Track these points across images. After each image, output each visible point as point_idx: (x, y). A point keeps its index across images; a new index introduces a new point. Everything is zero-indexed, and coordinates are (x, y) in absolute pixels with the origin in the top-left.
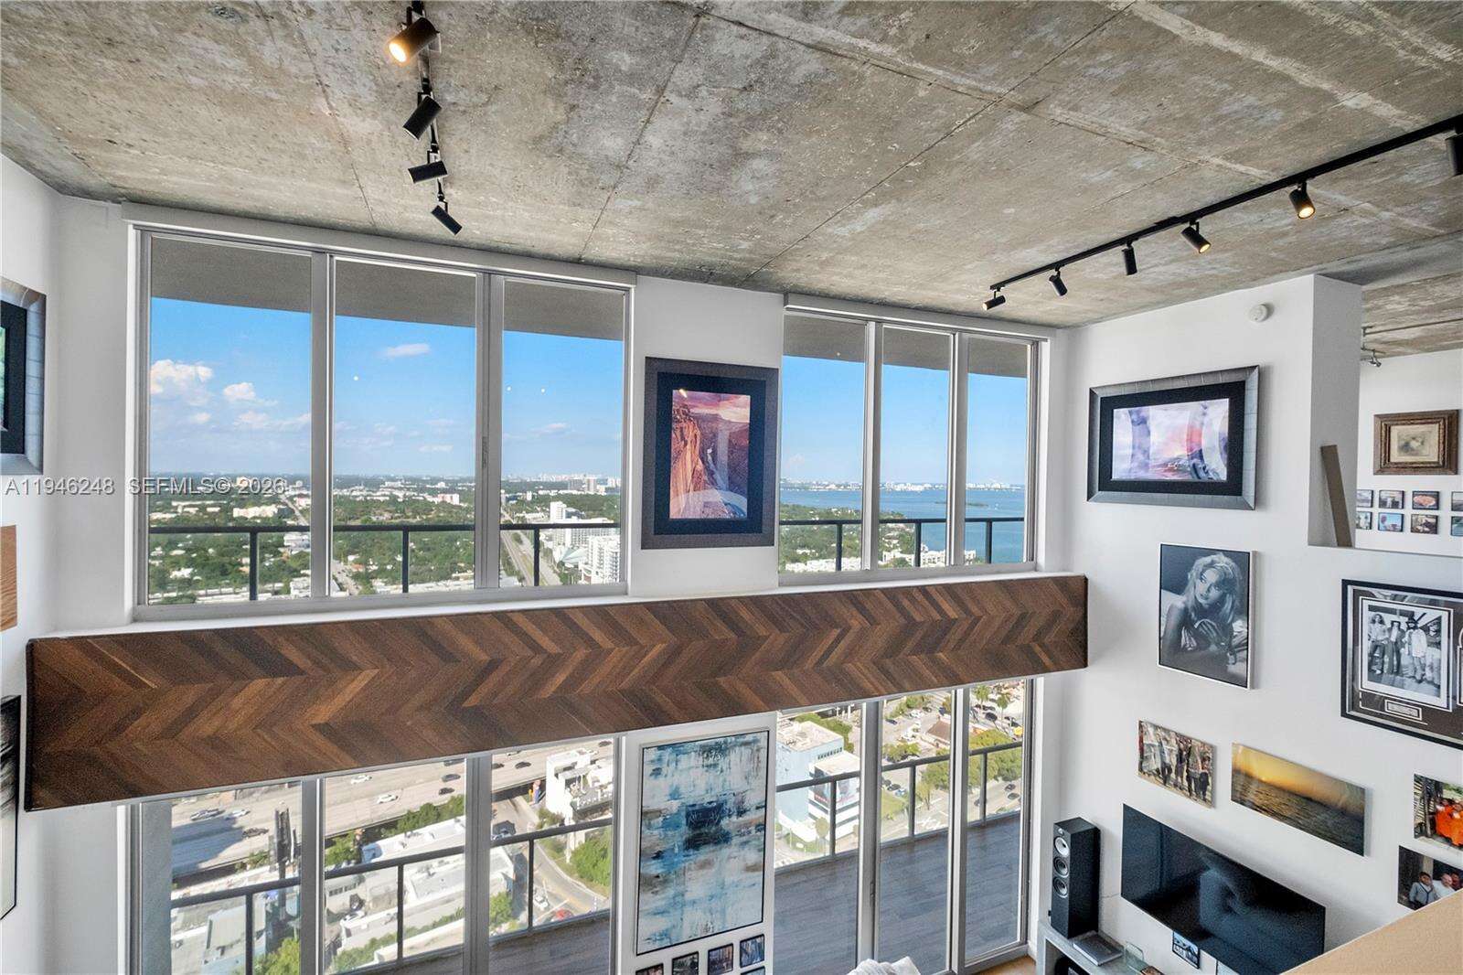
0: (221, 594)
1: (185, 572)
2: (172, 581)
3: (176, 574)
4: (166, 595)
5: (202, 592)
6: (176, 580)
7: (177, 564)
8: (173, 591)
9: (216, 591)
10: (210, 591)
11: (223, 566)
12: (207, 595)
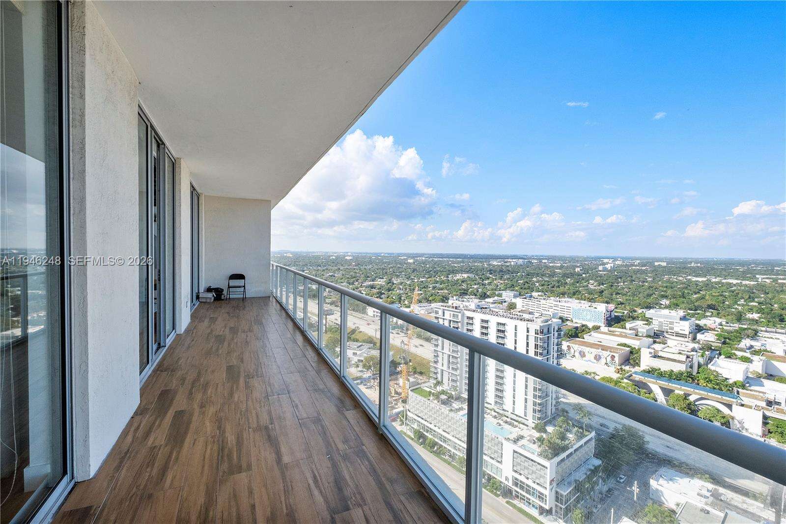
0: (776, 332)
1: (756, 316)
2: (746, 319)
3: (750, 316)
4: (740, 326)
5: (763, 329)
6: (749, 320)
7: (751, 310)
8: (744, 324)
9: (774, 330)
10: (768, 329)
11: (781, 315)
12: (766, 331)
